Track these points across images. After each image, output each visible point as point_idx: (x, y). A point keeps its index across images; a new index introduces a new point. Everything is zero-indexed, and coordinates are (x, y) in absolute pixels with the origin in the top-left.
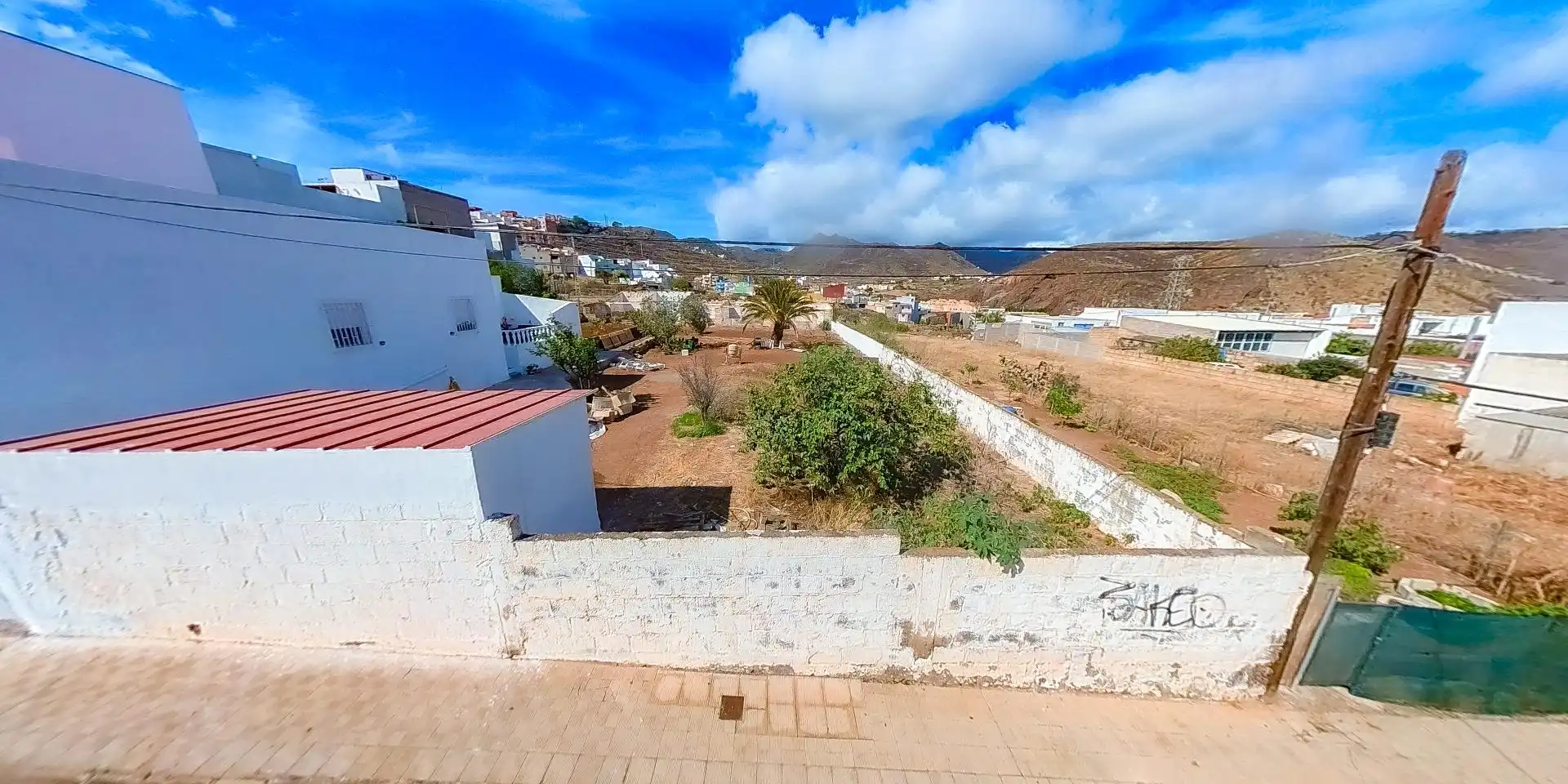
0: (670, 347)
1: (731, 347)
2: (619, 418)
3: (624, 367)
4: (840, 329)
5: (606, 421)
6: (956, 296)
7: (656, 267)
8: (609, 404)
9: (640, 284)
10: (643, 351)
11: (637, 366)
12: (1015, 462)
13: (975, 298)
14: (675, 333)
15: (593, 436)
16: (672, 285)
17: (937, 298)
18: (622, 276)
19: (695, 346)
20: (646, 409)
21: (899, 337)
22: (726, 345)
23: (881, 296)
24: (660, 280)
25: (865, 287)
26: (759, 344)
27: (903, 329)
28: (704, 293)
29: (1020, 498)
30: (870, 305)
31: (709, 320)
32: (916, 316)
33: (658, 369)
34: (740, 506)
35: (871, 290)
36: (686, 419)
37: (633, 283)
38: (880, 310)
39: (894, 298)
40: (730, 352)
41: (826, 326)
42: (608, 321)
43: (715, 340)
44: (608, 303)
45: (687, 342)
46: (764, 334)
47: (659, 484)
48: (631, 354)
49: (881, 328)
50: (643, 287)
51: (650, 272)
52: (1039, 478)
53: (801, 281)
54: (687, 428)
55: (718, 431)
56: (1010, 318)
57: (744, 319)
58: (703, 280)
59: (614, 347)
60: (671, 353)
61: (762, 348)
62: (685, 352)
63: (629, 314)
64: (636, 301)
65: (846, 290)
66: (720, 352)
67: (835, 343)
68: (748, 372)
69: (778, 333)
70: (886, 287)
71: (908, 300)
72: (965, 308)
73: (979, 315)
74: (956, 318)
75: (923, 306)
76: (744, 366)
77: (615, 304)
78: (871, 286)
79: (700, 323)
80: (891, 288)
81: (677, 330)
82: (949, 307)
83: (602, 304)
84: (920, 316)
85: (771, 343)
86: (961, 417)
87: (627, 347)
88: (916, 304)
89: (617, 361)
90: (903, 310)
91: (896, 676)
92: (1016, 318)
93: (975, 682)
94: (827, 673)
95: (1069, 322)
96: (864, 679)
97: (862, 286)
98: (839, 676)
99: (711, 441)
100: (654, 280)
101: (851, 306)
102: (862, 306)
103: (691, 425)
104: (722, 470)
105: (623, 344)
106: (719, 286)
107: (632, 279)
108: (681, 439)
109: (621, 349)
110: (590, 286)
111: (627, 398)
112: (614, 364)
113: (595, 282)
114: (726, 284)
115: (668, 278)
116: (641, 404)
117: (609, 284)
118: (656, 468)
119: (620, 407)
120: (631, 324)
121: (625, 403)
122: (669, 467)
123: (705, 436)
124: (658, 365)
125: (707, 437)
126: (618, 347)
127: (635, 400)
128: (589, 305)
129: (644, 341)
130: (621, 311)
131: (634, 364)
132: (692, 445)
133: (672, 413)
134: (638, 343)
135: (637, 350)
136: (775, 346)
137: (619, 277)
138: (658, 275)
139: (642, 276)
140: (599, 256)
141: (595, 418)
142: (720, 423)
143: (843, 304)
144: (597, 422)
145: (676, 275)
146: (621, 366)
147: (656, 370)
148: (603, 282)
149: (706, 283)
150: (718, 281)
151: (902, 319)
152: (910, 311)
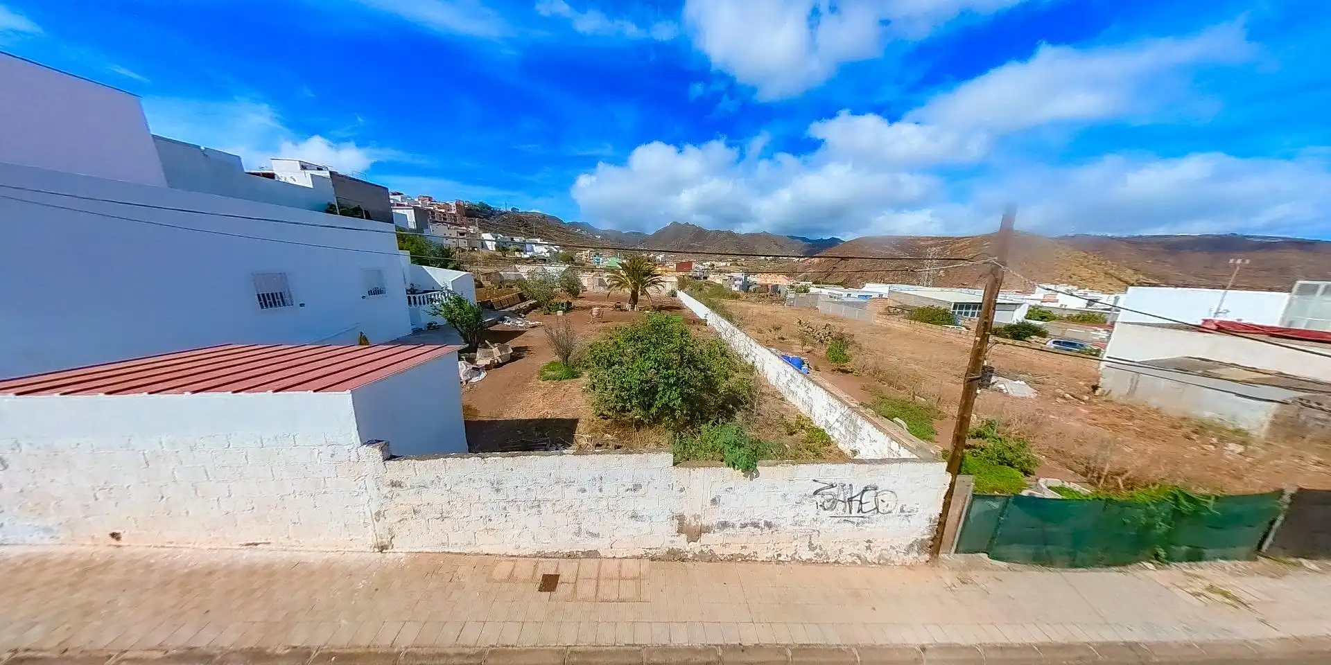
0: (549, 309)
1: (595, 310)
2: (498, 365)
4: (683, 297)
5: (487, 367)
6: (777, 272)
7: (546, 244)
8: (491, 354)
9: (532, 257)
10: (526, 311)
11: (520, 323)
13: (791, 273)
14: (552, 298)
15: (475, 380)
16: (556, 258)
17: (763, 273)
18: (518, 250)
19: (569, 308)
20: (521, 358)
21: (727, 303)
22: (591, 307)
23: (720, 271)
24: (548, 255)
25: (709, 263)
26: (619, 307)
27: (735, 296)
28: (582, 265)
29: (788, 425)
30: (711, 277)
31: (582, 288)
32: (746, 287)
33: (536, 326)
34: (582, 435)
35: (713, 265)
36: (551, 366)
37: (526, 256)
38: (719, 281)
39: (729, 272)
40: (594, 314)
41: (673, 294)
42: (500, 287)
43: (587, 303)
44: (502, 273)
45: (563, 305)
46: (625, 300)
47: (522, 416)
48: (517, 314)
49: (715, 297)
50: (534, 260)
51: (541, 248)
53: (660, 257)
54: (550, 373)
55: (574, 375)
56: (813, 290)
57: (609, 287)
58: (583, 255)
59: (502, 309)
60: (549, 314)
61: (621, 310)
62: (560, 313)
63: (520, 282)
64: (523, 270)
65: (694, 265)
66: (586, 313)
67: (678, 308)
68: (606, 329)
69: (634, 299)
70: (724, 264)
71: (740, 274)
72: (782, 281)
73: (792, 287)
74: (775, 288)
75: (751, 279)
76: (604, 325)
77: (508, 274)
78: (714, 262)
79: (574, 289)
80: (729, 264)
81: (555, 295)
82: (770, 280)
83: (497, 273)
84: (748, 287)
85: (628, 306)
87: (513, 309)
88: (746, 278)
89: (503, 320)
90: (736, 282)
91: (675, 556)
92: (819, 290)
93: (732, 559)
94: (625, 555)
95: (855, 293)
96: (652, 559)
97: (707, 263)
98: (634, 557)
99: (568, 383)
100: (543, 254)
101: (697, 278)
102: (705, 278)
103: (554, 371)
104: (572, 406)
105: (510, 307)
106: (596, 260)
107: (525, 253)
108: (544, 382)
109: (508, 310)
110: (490, 258)
111: (506, 349)
112: (501, 322)
113: (495, 255)
114: (601, 259)
115: (555, 253)
116: (518, 354)
117: (507, 255)
118: (521, 405)
119: (499, 357)
120: (520, 290)
121: (504, 353)
122: (531, 404)
123: (563, 379)
124: (537, 322)
125: (565, 381)
126: (506, 308)
127: (512, 351)
128: (486, 274)
129: (528, 304)
130: (512, 279)
131: (517, 322)
132: (552, 386)
133: (541, 361)
134: (522, 306)
135: (521, 311)
136: (632, 308)
137: (515, 251)
138: (547, 251)
139: (533, 251)
140: (499, 235)
141: (478, 365)
142: (576, 369)
143: (690, 276)
144: (479, 369)
145: (561, 251)
146: (506, 323)
147: (533, 327)
148: (501, 255)
149: (585, 257)
150: (595, 256)
151: (735, 289)
152: (741, 283)
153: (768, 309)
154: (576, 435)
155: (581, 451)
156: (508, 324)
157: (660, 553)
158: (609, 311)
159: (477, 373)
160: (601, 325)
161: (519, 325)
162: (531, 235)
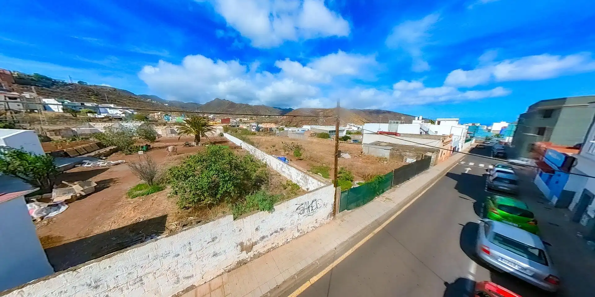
0: (130, 151)
1: (171, 147)
2: (81, 198)
3: (90, 166)
4: (227, 136)
5: (67, 202)
6: (270, 122)
7: (121, 108)
8: (72, 191)
9: (105, 117)
10: (107, 155)
11: (101, 164)
12: (283, 174)
13: (276, 123)
14: (132, 144)
15: (54, 214)
16: (131, 117)
17: (265, 123)
18: (90, 112)
19: (148, 149)
20: (106, 188)
21: (250, 137)
22: (167, 147)
23: (245, 123)
24: (124, 115)
25: (239, 119)
26: (188, 144)
27: (254, 134)
28: (157, 121)
29: (283, 186)
30: (241, 126)
31: (158, 135)
32: (258, 129)
33: (119, 164)
34: (171, 224)
35: (241, 120)
36: (138, 187)
37: (99, 116)
38: (245, 127)
40: (169, 150)
41: (222, 135)
42: (74, 140)
43: (161, 144)
44: (74, 129)
45: (142, 147)
46: (191, 140)
48: (96, 157)
49: (244, 135)
50: (109, 119)
51: (115, 110)
52: (289, 178)
53: (211, 116)
54: (138, 192)
55: (160, 190)
56: (286, 129)
57: (179, 134)
58: (156, 115)
59: (80, 155)
60: (130, 154)
61: (190, 146)
62: (140, 153)
63: (97, 135)
64: (100, 127)
65: (231, 120)
66: (163, 151)
67: (225, 142)
68: (180, 158)
69: (198, 139)
70: (247, 119)
71: (255, 124)
72: (273, 126)
73: (277, 128)
74: (271, 129)
75: (260, 125)
76: (179, 156)
77: (83, 129)
79: (151, 137)
80: (249, 119)
81: (135, 141)
82: (269, 126)
83: (67, 129)
84: (259, 129)
85: (194, 143)
86: (268, 163)
87: (93, 154)
88: (257, 125)
89: (82, 163)
90: (253, 128)
91: (241, 263)
92: (288, 129)
93: (269, 251)
94: (212, 278)
95: (300, 130)
96: (229, 272)
97: (238, 119)
98: (218, 276)
99: (155, 195)
100: (118, 115)
101: (234, 126)
102: (238, 126)
103: (142, 190)
104: (161, 208)
105: (88, 153)
106: (167, 119)
107: (100, 115)
108: (133, 199)
109: (86, 156)
110: (57, 119)
111: (89, 184)
112: (80, 165)
113: (63, 116)
114: (170, 118)
115: (130, 114)
116: (102, 186)
117: (78, 116)
118: (112, 220)
119: (81, 191)
120: (97, 141)
121: (86, 187)
122: (123, 216)
123: (150, 194)
124: (119, 161)
125: (152, 194)
126: (84, 154)
127: (96, 184)
128: (53, 131)
129: (108, 149)
130: (88, 132)
131: (98, 163)
132: (141, 200)
133: (128, 186)
134: (102, 151)
135: (102, 154)
136: (196, 145)
137: (87, 113)
138: (122, 113)
139: (108, 113)
140: (65, 100)
141: (54, 202)
142: (160, 186)
143: (230, 126)
144: (57, 205)
145: (136, 113)
146: (86, 165)
147: (117, 164)
148: (71, 116)
149: (158, 117)
150: (165, 116)
151: (253, 130)
152: (256, 128)
153: (269, 138)
154: (167, 224)
155: (172, 233)
156: (88, 166)
157: (232, 266)
159: (56, 208)
160: (176, 156)
161: (100, 165)
162: (103, 101)
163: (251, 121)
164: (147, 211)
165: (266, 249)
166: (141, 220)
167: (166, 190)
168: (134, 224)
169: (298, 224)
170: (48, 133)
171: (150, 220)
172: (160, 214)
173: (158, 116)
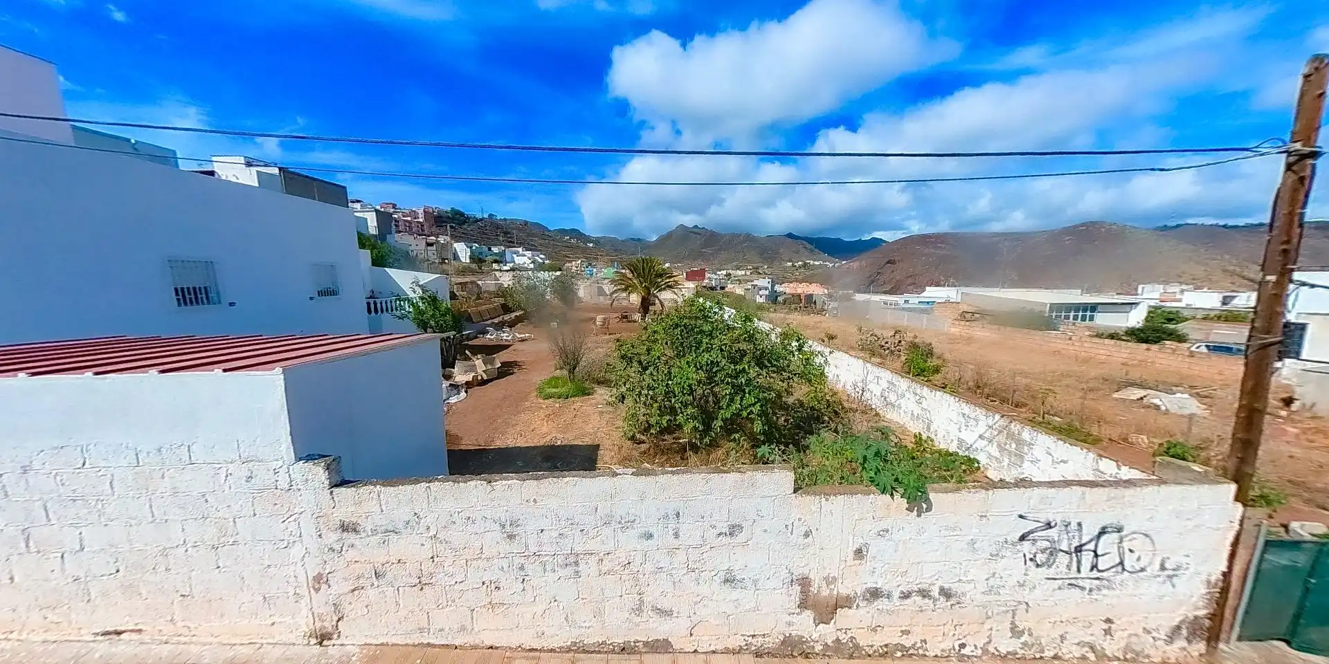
0: (540, 321)
1: (599, 321)
2: (484, 383)
3: (493, 337)
5: (469, 385)
6: (808, 280)
7: (529, 254)
8: (473, 368)
9: (512, 269)
10: (512, 324)
11: (506, 336)
13: (824, 280)
14: (544, 308)
15: (453, 400)
16: (542, 269)
17: (791, 282)
18: (496, 261)
20: (512, 374)
22: (594, 318)
23: (739, 280)
24: (532, 265)
25: (724, 272)
26: (626, 317)
27: (764, 307)
28: (575, 276)
30: (730, 288)
31: (578, 299)
32: (773, 298)
33: (526, 340)
35: (730, 274)
36: (553, 382)
37: (505, 268)
38: (739, 291)
39: (752, 281)
40: (598, 323)
42: (478, 298)
43: (584, 315)
44: (479, 282)
46: (633, 310)
47: (521, 443)
48: (499, 327)
50: (516, 271)
51: (523, 258)
54: (552, 390)
55: (585, 393)
56: (859, 297)
57: (611, 294)
58: (575, 265)
59: (483, 320)
60: (540, 326)
61: (630, 322)
62: (554, 325)
63: (502, 292)
64: (506, 279)
65: (707, 275)
66: (588, 325)
69: (645, 307)
70: (743, 272)
71: (764, 282)
72: (816, 290)
73: (830, 296)
74: (810, 298)
75: (778, 288)
76: (612, 336)
77: (487, 283)
78: (730, 271)
79: (568, 299)
80: (748, 273)
81: (546, 304)
82: (802, 289)
83: (473, 282)
84: (777, 297)
85: (637, 317)
87: (496, 321)
88: (773, 286)
89: (485, 332)
90: (761, 293)
91: (795, 648)
92: (866, 297)
93: (888, 652)
94: (713, 649)
95: (914, 299)
96: (759, 654)
97: (722, 272)
98: (728, 651)
99: (578, 402)
100: (526, 265)
101: (712, 289)
102: (723, 288)
103: (558, 388)
104: (589, 428)
105: (491, 318)
106: (588, 272)
107: (506, 265)
108: (546, 401)
109: (489, 322)
110: (464, 271)
111: (492, 362)
112: (482, 335)
113: (469, 267)
114: (595, 270)
115: (540, 264)
116: (507, 369)
117: (483, 268)
118: (519, 429)
119: (484, 371)
120: (502, 301)
121: (489, 367)
122: (532, 428)
123: (571, 397)
124: (527, 335)
125: (573, 399)
126: (487, 320)
127: (500, 365)
128: (460, 283)
129: (513, 315)
130: (492, 289)
131: (502, 335)
132: (557, 405)
133: (538, 377)
134: (507, 317)
135: (505, 323)
136: (642, 319)
137: (492, 263)
138: (530, 261)
139: (514, 262)
140: (474, 244)
141: (456, 382)
142: (587, 385)
143: (705, 287)
144: (458, 386)
145: (547, 262)
146: (488, 336)
147: (523, 340)
148: (477, 267)
149: (576, 269)
150: (587, 267)
151: (760, 300)
152: (767, 292)
156: (491, 337)
157: (771, 644)
158: (614, 323)
159: (456, 392)
160: (607, 337)
161: (505, 338)
162: (510, 243)
163: (755, 276)
164: (566, 428)
165: (878, 640)
166: (559, 443)
167: (595, 396)
168: (548, 446)
169: (1020, 603)
170: (455, 287)
171: (571, 446)
172: (587, 441)
173: (577, 267)
